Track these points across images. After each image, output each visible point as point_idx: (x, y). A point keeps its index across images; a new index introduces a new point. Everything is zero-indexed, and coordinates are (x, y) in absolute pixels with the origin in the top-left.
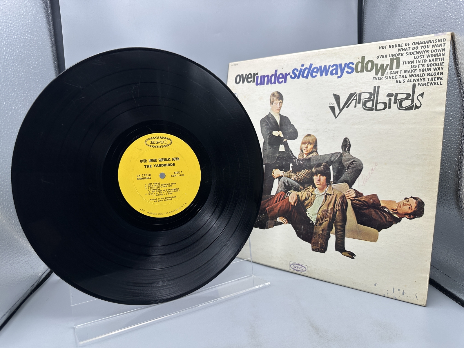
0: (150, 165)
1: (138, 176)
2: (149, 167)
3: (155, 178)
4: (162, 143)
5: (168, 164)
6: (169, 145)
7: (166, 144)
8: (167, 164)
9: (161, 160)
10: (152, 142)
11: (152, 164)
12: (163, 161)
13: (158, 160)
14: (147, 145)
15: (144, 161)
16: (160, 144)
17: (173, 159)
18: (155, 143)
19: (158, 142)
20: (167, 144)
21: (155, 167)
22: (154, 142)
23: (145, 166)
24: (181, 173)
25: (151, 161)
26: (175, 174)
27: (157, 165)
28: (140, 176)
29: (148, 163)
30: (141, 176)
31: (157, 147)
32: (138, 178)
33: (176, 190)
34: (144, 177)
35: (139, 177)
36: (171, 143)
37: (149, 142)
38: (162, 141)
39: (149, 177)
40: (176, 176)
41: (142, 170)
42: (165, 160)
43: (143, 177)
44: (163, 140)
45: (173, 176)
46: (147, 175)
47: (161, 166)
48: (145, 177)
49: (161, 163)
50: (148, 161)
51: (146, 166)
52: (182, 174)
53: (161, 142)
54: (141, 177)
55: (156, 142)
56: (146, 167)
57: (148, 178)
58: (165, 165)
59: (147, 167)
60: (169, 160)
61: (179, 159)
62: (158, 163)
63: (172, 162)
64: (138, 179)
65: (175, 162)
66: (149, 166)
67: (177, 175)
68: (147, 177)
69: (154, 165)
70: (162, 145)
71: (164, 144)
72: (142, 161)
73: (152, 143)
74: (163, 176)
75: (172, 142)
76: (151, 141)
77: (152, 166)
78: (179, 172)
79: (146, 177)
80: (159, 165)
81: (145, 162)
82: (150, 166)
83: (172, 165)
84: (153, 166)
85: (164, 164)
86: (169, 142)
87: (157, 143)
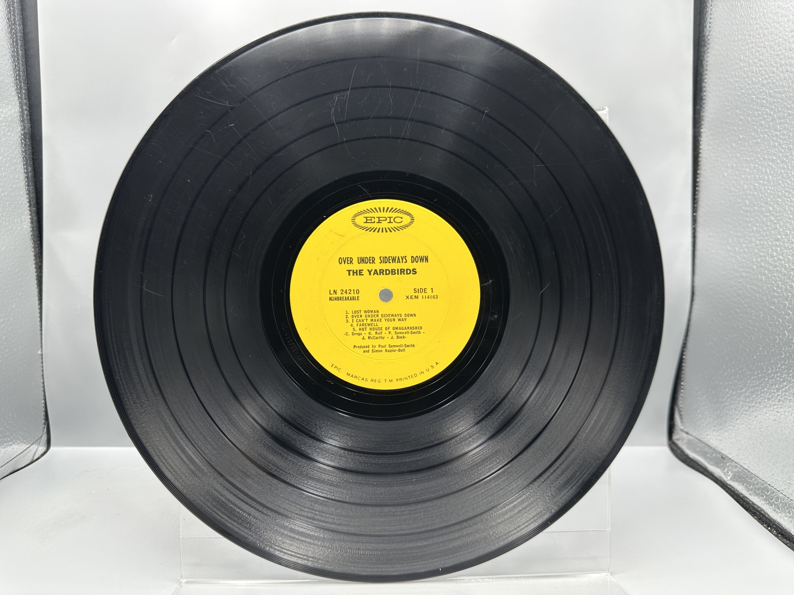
0: (360, 271)
1: (332, 292)
2: (357, 275)
3: (369, 300)
4: (390, 222)
5: (401, 270)
6: (407, 226)
7: (399, 225)
8: (398, 270)
9: (385, 260)
10: (367, 220)
11: (365, 267)
12: (389, 262)
13: (377, 261)
14: (356, 225)
15: (348, 260)
16: (385, 224)
17: (414, 259)
18: (374, 222)
19: (380, 219)
20: (401, 224)
21: (370, 274)
22: (373, 219)
23: (349, 271)
24: (429, 293)
25: (362, 260)
26: (416, 294)
27: (376, 270)
28: (335, 292)
29: (356, 266)
30: (339, 293)
31: (378, 232)
32: (331, 296)
33: (415, 331)
34: (345, 295)
35: (335, 296)
36: (411, 223)
37: (360, 220)
38: (390, 218)
39: (356, 295)
40: (416, 297)
41: (342, 280)
42: (394, 260)
43: (342, 296)
44: (394, 215)
45: (409, 297)
46: (352, 292)
47: (384, 273)
48: (348, 295)
49: (385, 266)
50: (355, 261)
51: (351, 272)
52: (432, 295)
53: (388, 219)
54: (339, 295)
55: (377, 220)
56: (349, 275)
57: (353, 299)
58: (393, 272)
59: (353, 275)
60: (404, 260)
61: (427, 259)
62: (378, 266)
63: (409, 265)
64: (330, 299)
65: (417, 266)
66: (356, 273)
67: (420, 295)
68: (352, 295)
69: (368, 270)
70: (390, 225)
71: (394, 225)
72: (342, 261)
73: (366, 222)
74: (386, 295)
75: (413, 219)
76: (367, 218)
77: (363, 272)
78: (425, 290)
79: (350, 296)
80: (380, 270)
81: (349, 262)
82: (360, 273)
83: (410, 273)
84: (365, 272)
85: (392, 270)
86: (406, 219)
87: (379, 222)
